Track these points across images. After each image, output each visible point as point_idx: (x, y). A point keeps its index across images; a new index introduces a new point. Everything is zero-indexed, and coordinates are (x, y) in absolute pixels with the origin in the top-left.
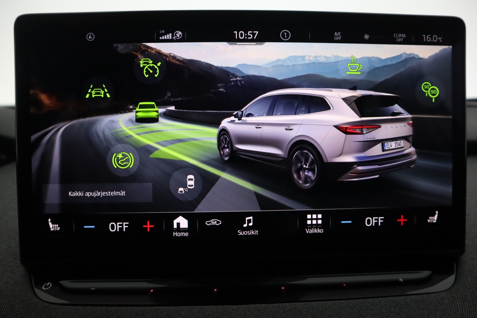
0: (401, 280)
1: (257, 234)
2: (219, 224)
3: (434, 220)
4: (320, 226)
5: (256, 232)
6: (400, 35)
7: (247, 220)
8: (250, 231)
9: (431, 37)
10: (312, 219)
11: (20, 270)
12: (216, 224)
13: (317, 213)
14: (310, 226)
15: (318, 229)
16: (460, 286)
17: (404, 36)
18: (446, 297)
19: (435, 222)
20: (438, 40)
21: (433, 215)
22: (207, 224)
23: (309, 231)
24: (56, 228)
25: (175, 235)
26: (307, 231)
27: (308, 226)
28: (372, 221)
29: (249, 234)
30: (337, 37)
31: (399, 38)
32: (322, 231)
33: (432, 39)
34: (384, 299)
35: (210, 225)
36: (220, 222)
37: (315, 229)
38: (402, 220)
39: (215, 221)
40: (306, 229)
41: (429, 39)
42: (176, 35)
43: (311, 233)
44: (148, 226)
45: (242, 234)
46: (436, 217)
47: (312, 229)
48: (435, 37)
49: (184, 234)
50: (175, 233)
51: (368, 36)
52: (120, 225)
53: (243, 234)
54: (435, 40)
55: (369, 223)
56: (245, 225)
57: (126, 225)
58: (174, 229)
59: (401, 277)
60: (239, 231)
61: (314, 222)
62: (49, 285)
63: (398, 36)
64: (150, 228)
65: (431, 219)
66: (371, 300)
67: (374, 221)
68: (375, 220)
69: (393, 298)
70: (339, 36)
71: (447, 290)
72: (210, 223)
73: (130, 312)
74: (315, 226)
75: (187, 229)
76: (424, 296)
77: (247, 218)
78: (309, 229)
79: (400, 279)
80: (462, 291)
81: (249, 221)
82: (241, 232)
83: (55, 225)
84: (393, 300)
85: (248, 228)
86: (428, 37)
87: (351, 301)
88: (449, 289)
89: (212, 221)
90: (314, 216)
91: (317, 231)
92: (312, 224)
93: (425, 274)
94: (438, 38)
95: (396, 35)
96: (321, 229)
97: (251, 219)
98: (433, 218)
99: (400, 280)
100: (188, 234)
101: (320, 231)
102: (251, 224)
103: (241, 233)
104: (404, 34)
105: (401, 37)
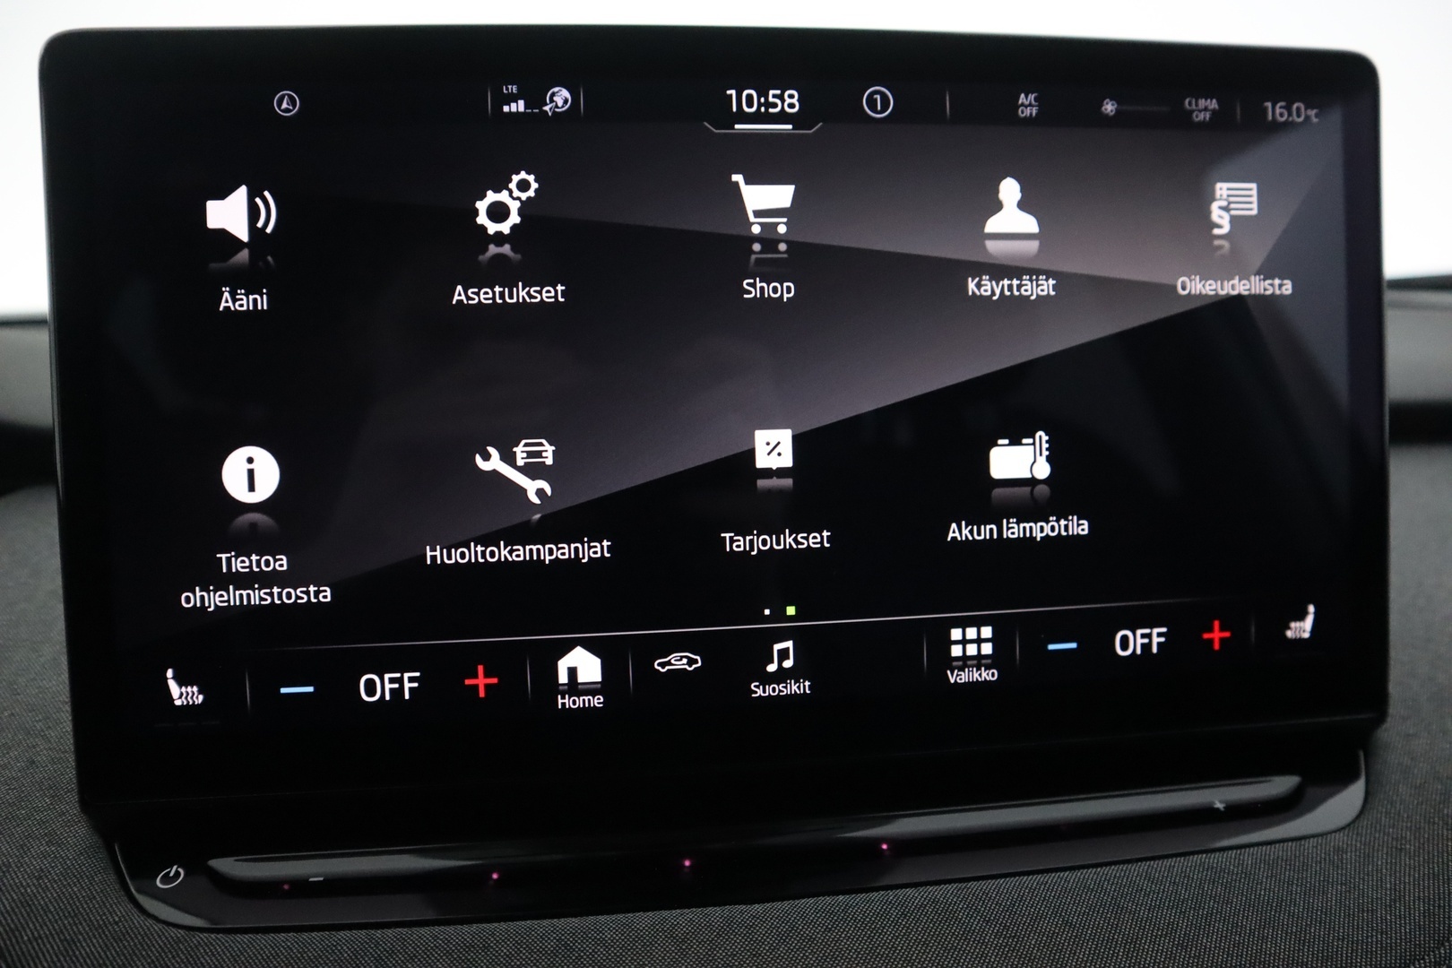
0: (1219, 805)
1: (808, 692)
2: (694, 666)
3: (1304, 631)
4: (989, 661)
5: (804, 686)
6: (1202, 103)
7: (779, 651)
8: (787, 684)
9: (1288, 108)
10: (964, 642)
11: (77, 833)
12: (687, 667)
13: (978, 623)
14: (960, 663)
15: (983, 669)
16: (1381, 813)
17: (1213, 104)
18: (1347, 844)
19: (1306, 635)
20: (1307, 118)
21: (1301, 617)
22: (660, 668)
23: (957, 675)
24: (192, 698)
25: (564, 704)
26: (952, 675)
27: (955, 664)
28: (1134, 641)
29: (785, 693)
30: (1026, 107)
31: (1200, 111)
32: (993, 675)
33: (1290, 114)
34: (1180, 862)
35: (668, 670)
36: (696, 662)
37: (975, 669)
38: (1217, 635)
39: (682, 657)
40: (949, 672)
41: (1281, 115)
42: (552, 101)
43: (963, 681)
44: (481, 681)
45: (764, 692)
46: (1308, 623)
47: (967, 670)
48: (1298, 109)
49: (589, 700)
50: (563, 698)
51: (1113, 105)
52: (392, 681)
53: (767, 694)
54: (1299, 116)
55: (1125, 646)
56: (772, 668)
57: (411, 680)
58: (561, 688)
59: (1218, 797)
60: (755, 686)
61: (972, 650)
62: (177, 874)
63: (1197, 105)
64: (487, 686)
65: (1296, 628)
66: (1144, 866)
67: (1140, 641)
68: (1143, 636)
69: (1204, 856)
70: (1030, 105)
71: (1349, 825)
72: (669, 663)
74: (975, 662)
75: (599, 686)
76: (1287, 846)
77: (777, 647)
78: (956, 671)
79: (1217, 802)
80: (1390, 827)
81: (784, 654)
82: (761, 687)
83: (189, 689)
84: (1204, 863)
85: (781, 675)
86: (1281, 107)
87: (1090, 874)
88: (1354, 821)
89: (673, 657)
90: (971, 633)
91: (980, 675)
92: (965, 658)
93: (1280, 785)
94: (1306, 109)
95: (1190, 104)
96: (990, 669)
97: (788, 648)
98: (1302, 624)
99: (1216, 806)
100: (602, 700)
101: (988, 674)
102: (788, 664)
103: (760, 692)
104: (1214, 101)
105: (1206, 109)
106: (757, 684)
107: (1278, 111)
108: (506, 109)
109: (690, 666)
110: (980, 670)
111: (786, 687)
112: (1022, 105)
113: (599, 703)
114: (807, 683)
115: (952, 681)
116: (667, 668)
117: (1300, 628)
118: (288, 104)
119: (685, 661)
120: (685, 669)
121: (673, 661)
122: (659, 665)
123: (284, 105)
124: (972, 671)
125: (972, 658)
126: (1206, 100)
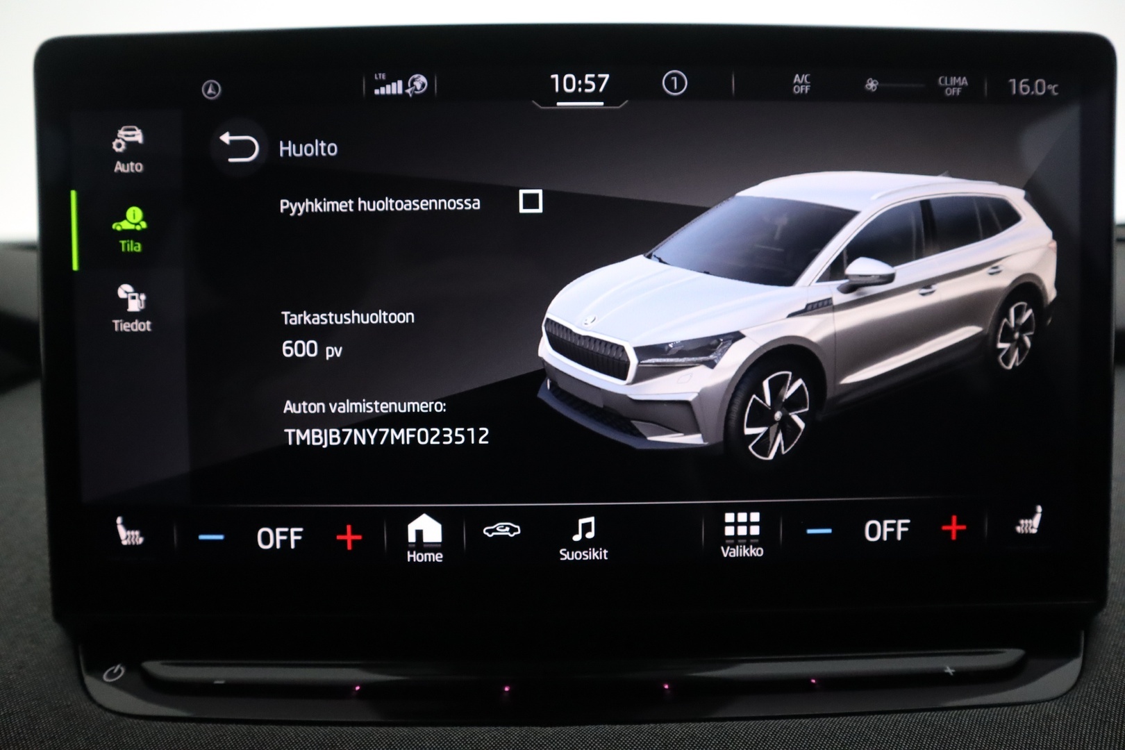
0: (949, 671)
1: (606, 558)
2: (515, 534)
3: (1032, 527)
4: (757, 541)
5: (603, 554)
6: (954, 80)
7: (583, 525)
8: (589, 551)
9: (1031, 84)
10: (736, 524)
11: (53, 634)
13: (748, 509)
14: (732, 541)
15: (751, 547)
16: (1092, 688)
17: (964, 81)
18: (1057, 714)
19: (1034, 531)
20: (1048, 92)
21: (1031, 515)
22: (487, 534)
23: (730, 551)
24: (135, 540)
25: (412, 558)
26: (725, 551)
27: (727, 541)
28: (880, 530)
29: (587, 558)
30: (800, 85)
31: (952, 87)
32: (760, 552)
33: (1032, 89)
34: (906, 718)
35: (494, 536)
36: (516, 530)
37: (744, 547)
38: (954, 527)
39: (505, 526)
40: (722, 548)
41: (1025, 90)
42: (412, 85)
43: (734, 556)
44: (349, 537)
45: (570, 556)
46: (1036, 521)
47: (737, 547)
48: (1040, 84)
49: (432, 556)
50: (412, 553)
51: (875, 83)
52: (282, 534)
53: (572, 559)
54: (1040, 90)
55: (873, 533)
56: (577, 538)
57: (296, 534)
58: (410, 545)
59: (949, 665)
60: (563, 552)
61: (742, 531)
62: (119, 671)
63: (949, 82)
64: (354, 542)
65: (1025, 524)
66: (874, 718)
67: (886, 530)
68: (889, 526)
69: (929, 713)
70: (804, 84)
71: (1061, 696)
72: (495, 530)
73: (302, 739)
74: (745, 541)
75: (440, 545)
76: (1003, 711)
77: (582, 521)
78: (728, 548)
79: (948, 668)
80: (1097, 701)
81: (587, 527)
82: (568, 553)
83: (133, 533)
84: (927, 720)
85: (585, 545)
86: (1024, 83)
87: (828, 722)
88: (1066, 693)
89: (498, 526)
90: (742, 517)
91: (749, 552)
92: (736, 537)
93: (1009, 656)
94: (1047, 85)
95: (943, 81)
96: (757, 547)
97: (590, 523)
98: (1030, 521)
99: (946, 671)
100: (442, 557)
101: (755, 551)
102: (590, 535)
103: (567, 557)
104: (964, 78)
105: (957, 86)
106: (565, 550)
107: (1021, 86)
108: (377, 92)
109: (512, 533)
110: (749, 547)
111: (588, 554)
112: (797, 83)
113: (439, 559)
114: (605, 552)
115: (725, 555)
116: (493, 534)
117: (1029, 524)
118: (212, 90)
119: (507, 529)
120: (508, 535)
121: (498, 529)
122: (487, 531)
123: (210, 91)
124: (742, 548)
125: (742, 537)
126: (957, 78)
